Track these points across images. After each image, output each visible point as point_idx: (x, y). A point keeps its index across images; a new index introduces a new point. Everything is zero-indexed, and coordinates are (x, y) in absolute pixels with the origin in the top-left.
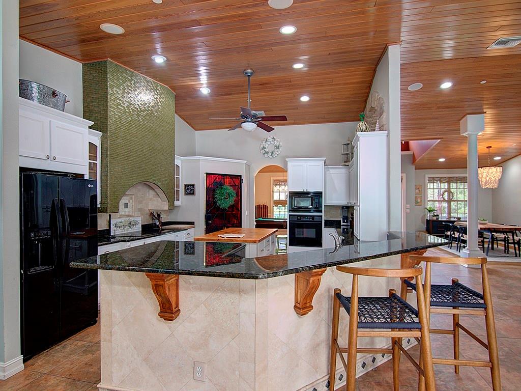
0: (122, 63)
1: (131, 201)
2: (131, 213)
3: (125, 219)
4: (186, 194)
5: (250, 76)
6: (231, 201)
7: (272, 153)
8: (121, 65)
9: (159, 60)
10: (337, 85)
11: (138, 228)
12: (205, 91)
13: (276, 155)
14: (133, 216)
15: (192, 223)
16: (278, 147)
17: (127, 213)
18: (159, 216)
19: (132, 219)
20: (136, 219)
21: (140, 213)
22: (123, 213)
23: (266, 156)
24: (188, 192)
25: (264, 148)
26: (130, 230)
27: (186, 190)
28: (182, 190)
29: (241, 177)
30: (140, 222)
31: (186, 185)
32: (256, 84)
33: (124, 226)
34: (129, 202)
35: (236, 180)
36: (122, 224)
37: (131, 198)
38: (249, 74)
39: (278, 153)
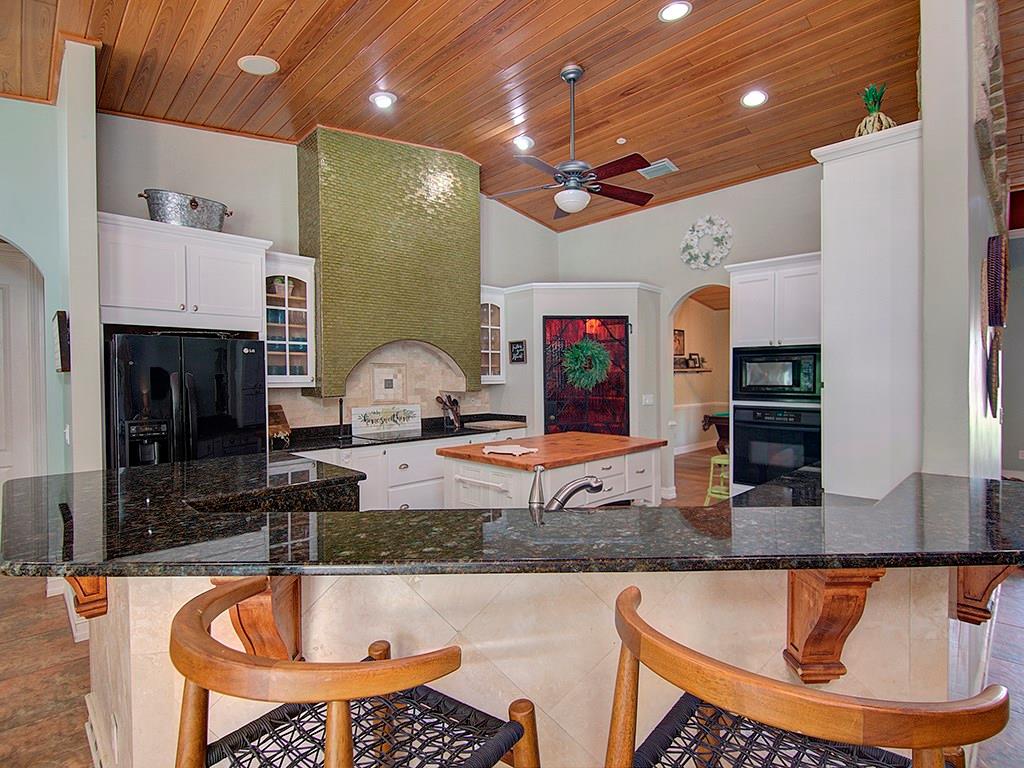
0: (343, 126)
1: (399, 376)
2: (400, 398)
3: (383, 407)
4: (513, 361)
5: (574, 80)
6: (598, 374)
7: (707, 257)
8: (347, 131)
9: (383, 102)
10: (828, 28)
11: (415, 426)
12: (523, 143)
13: (717, 261)
14: (404, 403)
15: (522, 419)
16: (719, 241)
17: (391, 398)
18: (455, 403)
19: (400, 408)
20: (408, 408)
21: (419, 397)
22: (382, 397)
23: (693, 266)
24: (515, 357)
25: (688, 247)
26: (396, 428)
27: (513, 352)
28: (504, 352)
29: (627, 321)
30: (418, 414)
31: (511, 344)
32: (613, 94)
33: (383, 421)
34: (395, 377)
35: (616, 329)
36: (377, 417)
37: (400, 371)
38: (572, 76)
39: (721, 255)
